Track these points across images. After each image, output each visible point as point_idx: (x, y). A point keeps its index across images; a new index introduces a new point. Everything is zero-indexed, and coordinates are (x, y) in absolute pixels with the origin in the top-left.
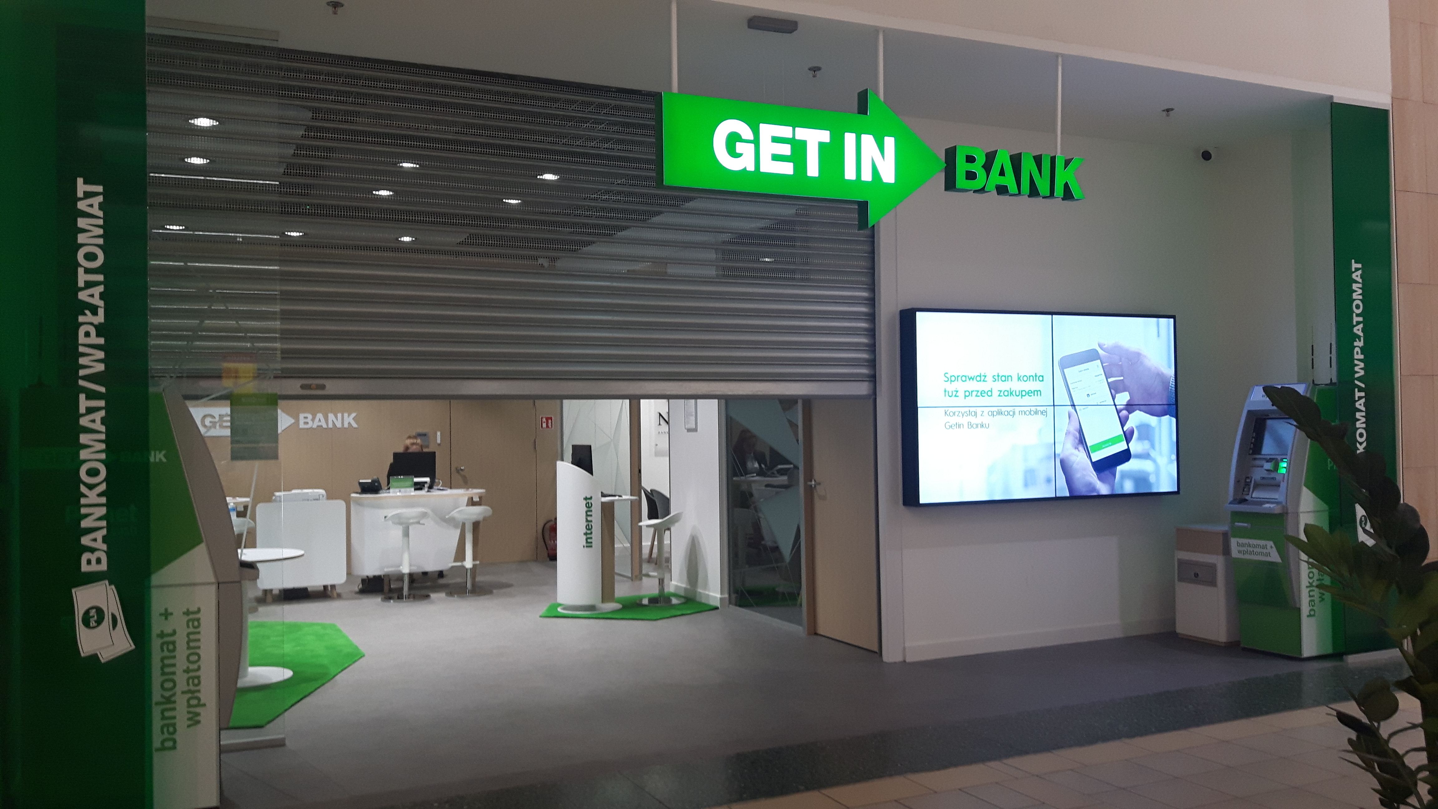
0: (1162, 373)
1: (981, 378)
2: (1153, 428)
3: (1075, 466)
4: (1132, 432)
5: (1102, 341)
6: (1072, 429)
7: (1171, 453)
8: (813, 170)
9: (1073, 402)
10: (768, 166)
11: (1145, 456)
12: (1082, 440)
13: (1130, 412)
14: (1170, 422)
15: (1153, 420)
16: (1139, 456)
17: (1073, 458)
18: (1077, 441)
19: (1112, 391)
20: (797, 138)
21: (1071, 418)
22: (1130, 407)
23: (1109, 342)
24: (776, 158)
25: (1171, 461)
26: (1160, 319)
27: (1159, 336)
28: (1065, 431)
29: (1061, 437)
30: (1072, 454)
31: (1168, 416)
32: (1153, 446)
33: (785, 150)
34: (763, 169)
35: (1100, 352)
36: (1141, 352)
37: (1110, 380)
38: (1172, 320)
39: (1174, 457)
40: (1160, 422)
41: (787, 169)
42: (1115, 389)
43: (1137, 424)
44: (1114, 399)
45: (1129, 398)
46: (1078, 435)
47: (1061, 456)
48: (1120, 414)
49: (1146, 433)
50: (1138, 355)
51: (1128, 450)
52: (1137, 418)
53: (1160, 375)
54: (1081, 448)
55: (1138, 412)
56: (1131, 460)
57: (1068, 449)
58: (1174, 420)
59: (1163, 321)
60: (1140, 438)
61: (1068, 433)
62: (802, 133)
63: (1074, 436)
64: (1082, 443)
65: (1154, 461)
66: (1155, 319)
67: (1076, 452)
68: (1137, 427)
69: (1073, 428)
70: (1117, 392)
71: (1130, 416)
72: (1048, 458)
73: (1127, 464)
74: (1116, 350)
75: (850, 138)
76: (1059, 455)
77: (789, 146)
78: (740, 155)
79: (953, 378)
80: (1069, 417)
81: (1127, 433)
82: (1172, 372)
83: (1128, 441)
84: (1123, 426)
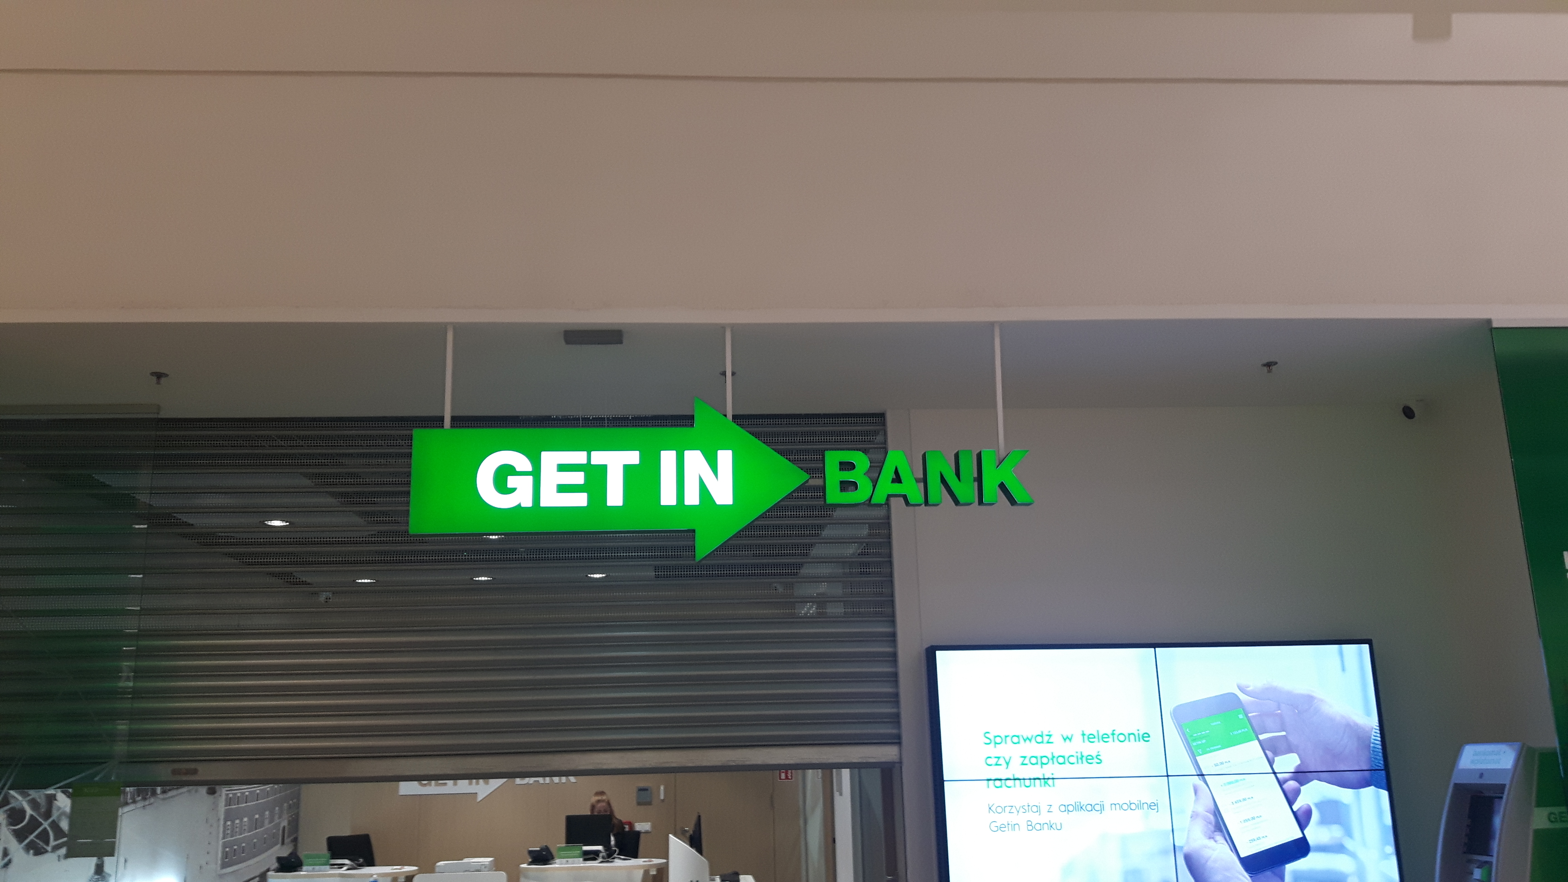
0: (1356, 724)
1: (1044, 738)
2: (1347, 807)
3: (1210, 864)
4: (1308, 813)
5: (1243, 683)
6: (1201, 809)
7: (1385, 844)
8: (615, 495)
9: (1200, 769)
10: (551, 499)
11: (1338, 848)
12: (1219, 827)
13: (1302, 784)
14: (1378, 798)
15: (1345, 795)
16: (1324, 849)
17: (1207, 853)
18: (1212, 828)
19: (1267, 752)
20: (592, 463)
21: (1199, 793)
22: (1302, 775)
23: (1256, 682)
24: (563, 489)
25: (1386, 856)
26: (1344, 646)
27: (1343, 669)
28: (1190, 813)
29: (1183, 821)
30: (1206, 847)
31: (1372, 787)
32: (1349, 833)
33: (578, 478)
34: (543, 504)
35: (1243, 697)
36: (1314, 694)
37: (1262, 737)
38: (1366, 647)
39: (1391, 849)
40: (1358, 798)
41: (580, 500)
42: (1271, 750)
43: (1316, 800)
44: (1271, 764)
45: (1299, 762)
46: (1212, 817)
47: (1186, 849)
48: (1285, 786)
49: (1333, 813)
50: (1310, 698)
51: (1303, 841)
52: (1313, 792)
53: (1351, 728)
54: (1219, 838)
55: (1315, 782)
56: (1311, 855)
58: (1384, 794)
59: (1348, 648)
60: (1324, 821)
61: (1195, 816)
62: (599, 457)
63: (1205, 819)
64: (1220, 830)
65: (1353, 855)
66: (1336, 647)
67: (1211, 843)
68: (1317, 805)
69: (1203, 806)
70: (1276, 753)
71: (1302, 788)
72: (1164, 852)
73: (1302, 860)
74: (1268, 693)
75: (668, 459)
76: (1181, 848)
77: (582, 474)
78: (513, 490)
79: (998, 740)
80: (1196, 791)
81: (1299, 813)
82: (1372, 721)
83: (1302, 826)
84: (1290, 803)
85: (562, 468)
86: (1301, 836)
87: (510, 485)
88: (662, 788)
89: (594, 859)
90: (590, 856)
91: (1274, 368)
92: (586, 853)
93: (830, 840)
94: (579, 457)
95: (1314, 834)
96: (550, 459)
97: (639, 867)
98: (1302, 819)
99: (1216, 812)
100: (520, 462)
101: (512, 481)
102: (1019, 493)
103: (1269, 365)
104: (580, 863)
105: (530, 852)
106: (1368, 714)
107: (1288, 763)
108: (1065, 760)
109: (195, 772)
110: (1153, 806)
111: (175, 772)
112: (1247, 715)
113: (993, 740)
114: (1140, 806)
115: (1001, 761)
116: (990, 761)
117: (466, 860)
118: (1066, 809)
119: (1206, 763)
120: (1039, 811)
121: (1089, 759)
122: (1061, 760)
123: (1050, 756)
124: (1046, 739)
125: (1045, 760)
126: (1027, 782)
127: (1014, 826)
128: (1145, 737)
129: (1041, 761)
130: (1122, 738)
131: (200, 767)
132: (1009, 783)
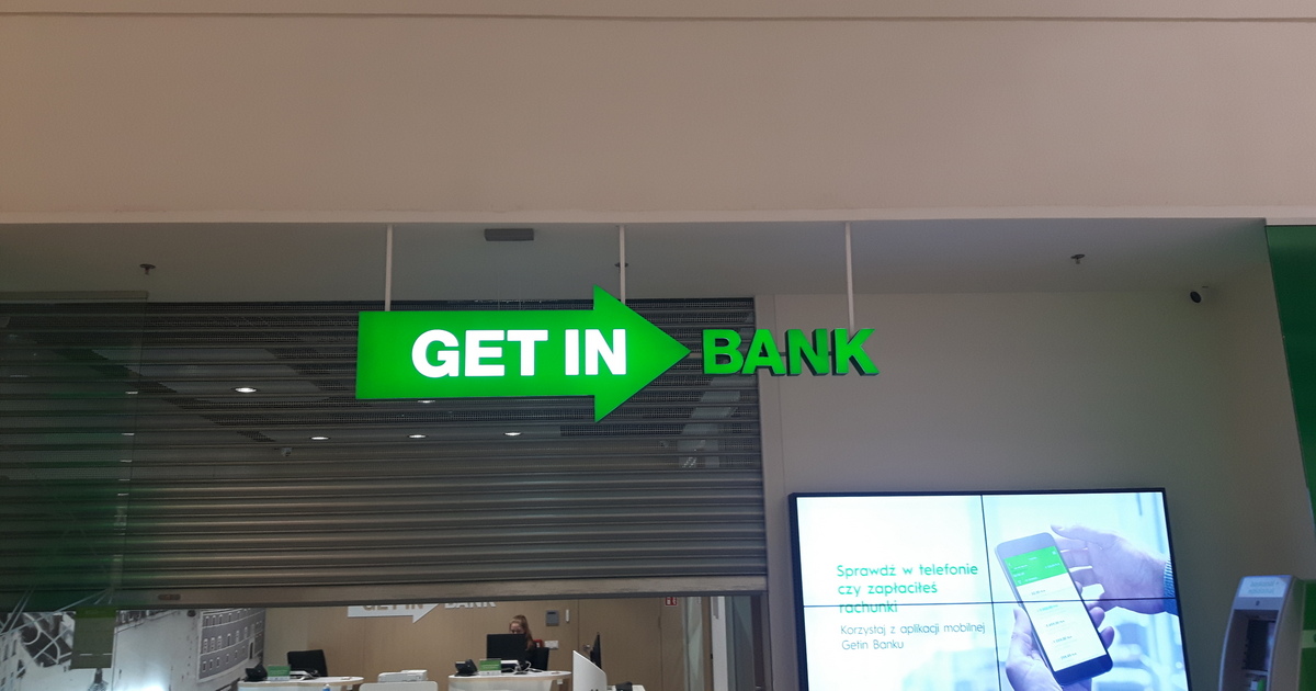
0: (1152, 560)
1: (888, 571)
2: (1144, 629)
3: (1028, 677)
4: (1111, 634)
5: (1056, 524)
6: (1020, 631)
7: (1176, 660)
8: (528, 368)
9: (1019, 597)
10: (474, 370)
11: (1135, 664)
12: (1036, 645)
13: (1105, 610)
14: (1170, 622)
15: (1142, 619)
16: (1124, 664)
17: (1026, 667)
18: (1030, 646)
19: (1076, 583)
20: (509, 340)
21: (1019, 617)
22: (1106, 603)
23: (1067, 524)
24: (483, 361)
25: (1177, 671)
26: (1143, 494)
27: (1141, 513)
28: (1011, 634)
29: (1005, 641)
30: (1024, 662)
31: (1165, 613)
32: (1145, 651)
33: (497, 352)
34: (468, 373)
35: (1056, 537)
36: (1116, 534)
37: (1072, 570)
38: (1160, 495)
39: (1181, 665)
40: (1153, 622)
41: (498, 371)
42: (1080, 581)
43: (1118, 623)
44: (1080, 593)
45: (1103, 591)
46: (1030, 638)
47: (1007, 665)
48: (1091, 612)
49: (1132, 635)
50: (1113, 538)
51: (1107, 656)
52: (1115, 617)
53: (1147, 563)
54: (1036, 655)
55: (1117, 609)
56: (1113, 670)
57: (1016, 655)
58: (1176, 618)
59: (1146, 496)
60: (1124, 641)
61: (1015, 636)
62: (513, 335)
63: (1024, 639)
64: (1037, 649)
65: (1149, 670)
66: (1134, 495)
67: (1029, 659)
68: (1118, 627)
70: (1084, 584)
71: (1106, 613)
72: (989, 667)
73: (1106, 674)
74: (1077, 533)
75: (572, 336)
76: (1004, 663)
77: (500, 349)
78: (443, 362)
79: (850, 573)
80: (1016, 617)
81: (1103, 635)
82: (1166, 557)
83: (1106, 646)
84: (1096, 626)
85: (483, 344)
86: (1105, 653)
87: (439, 358)
88: (567, 611)
89: (511, 671)
90: (507, 669)
91: (1081, 260)
92: (504, 666)
93: (709, 657)
94: (498, 335)
95: (1116, 652)
96: (473, 337)
97: (549, 678)
98: (1106, 640)
99: (1034, 634)
100: (448, 338)
101: (441, 355)
102: (867, 365)
103: (1077, 257)
104: (498, 674)
105: (457, 665)
106: (1162, 551)
107: (1094, 592)
108: (906, 589)
109: (178, 597)
110: (980, 628)
111: (161, 598)
112: (1059, 551)
113: (845, 572)
114: (969, 628)
115: (852, 590)
116: (842, 590)
117: (403, 672)
118: (906, 630)
119: (1025, 592)
120: (884, 632)
121: (925, 589)
122: (902, 589)
123: (893, 586)
124: (889, 571)
125: (888, 589)
126: (874, 608)
127: (862, 645)
128: (974, 570)
129: (885, 590)
130: (953, 571)
131: (183, 594)
132: (859, 608)
